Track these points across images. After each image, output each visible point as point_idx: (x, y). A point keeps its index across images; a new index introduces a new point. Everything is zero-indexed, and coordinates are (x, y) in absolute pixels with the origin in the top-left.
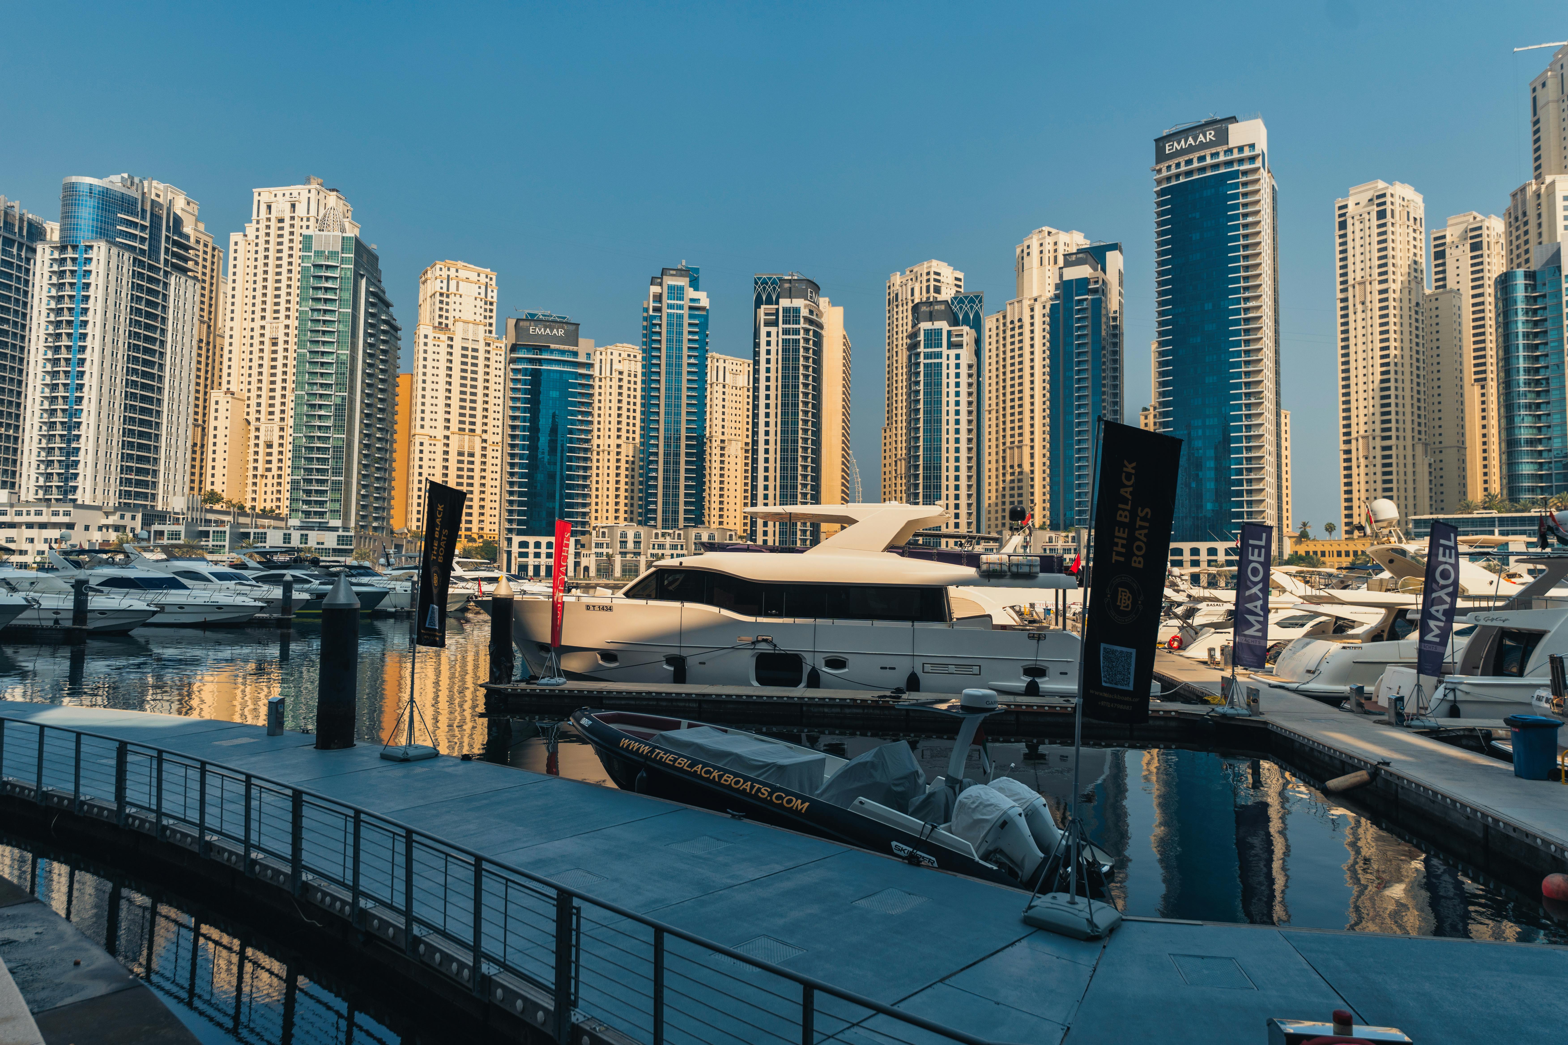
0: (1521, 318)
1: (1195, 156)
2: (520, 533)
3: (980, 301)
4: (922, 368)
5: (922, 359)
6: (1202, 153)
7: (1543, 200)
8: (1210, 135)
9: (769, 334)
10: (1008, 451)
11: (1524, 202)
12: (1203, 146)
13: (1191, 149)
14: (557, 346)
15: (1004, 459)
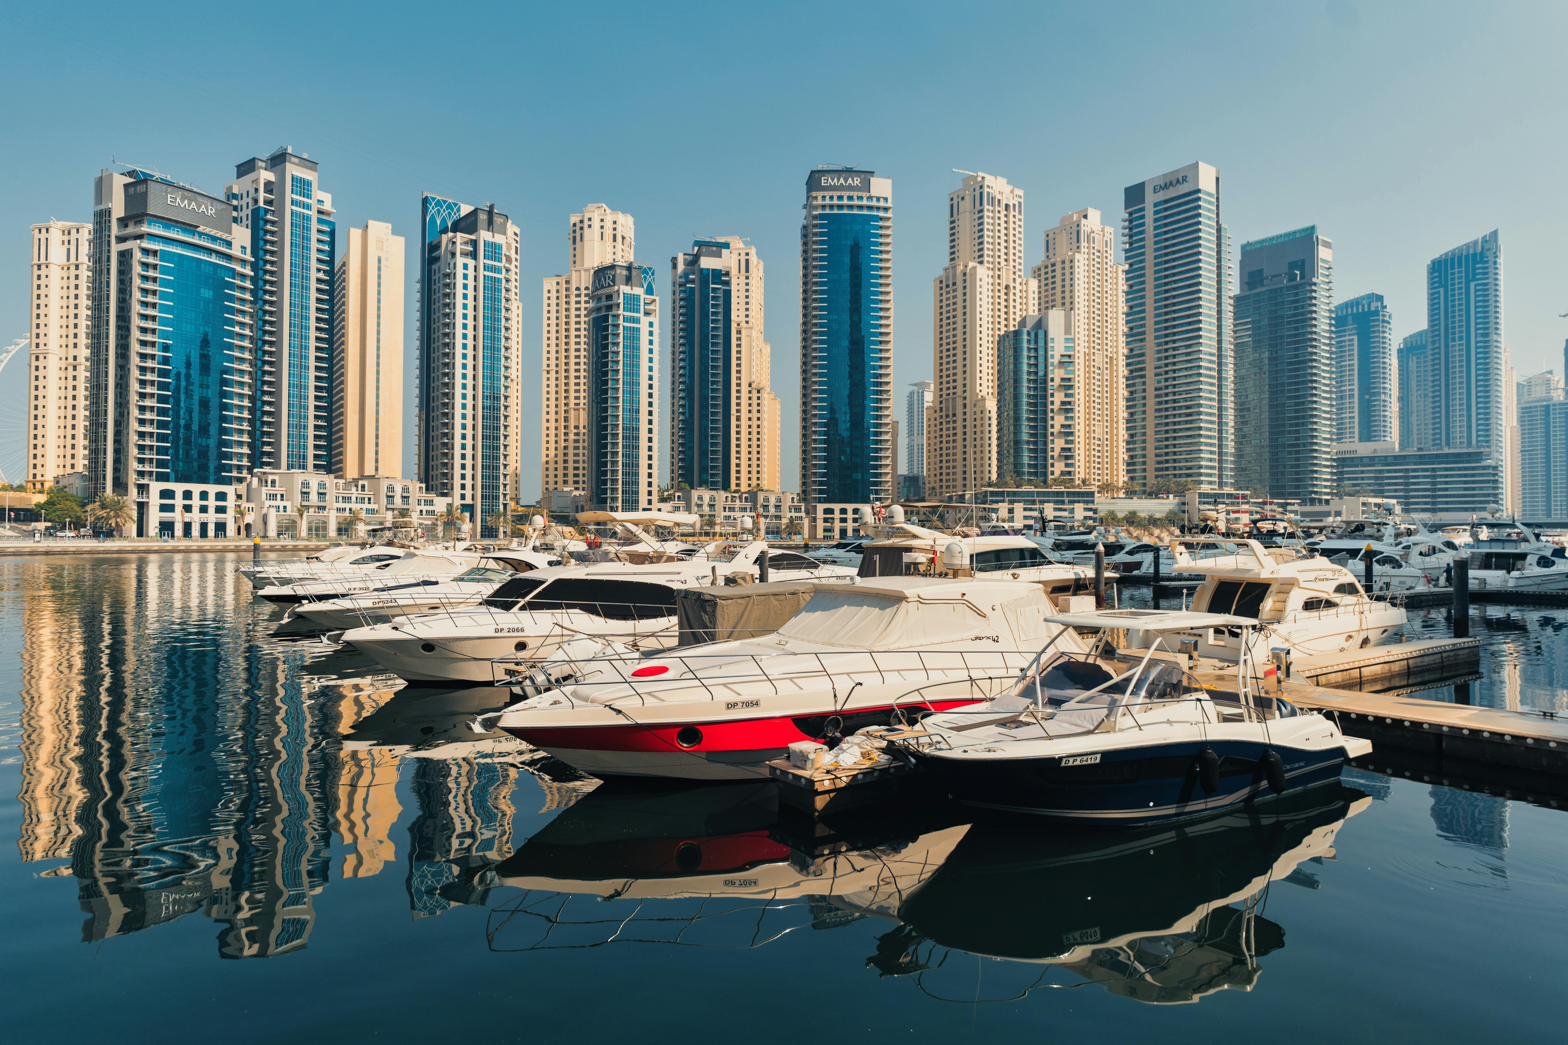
0: (1025, 361)
1: (846, 194)
2: (162, 477)
3: (653, 274)
4: (621, 330)
5: (621, 321)
6: (851, 194)
7: (968, 277)
8: (857, 181)
9: (465, 266)
10: (572, 412)
11: (954, 276)
12: (851, 188)
13: (841, 188)
14: (207, 230)
15: (566, 419)
